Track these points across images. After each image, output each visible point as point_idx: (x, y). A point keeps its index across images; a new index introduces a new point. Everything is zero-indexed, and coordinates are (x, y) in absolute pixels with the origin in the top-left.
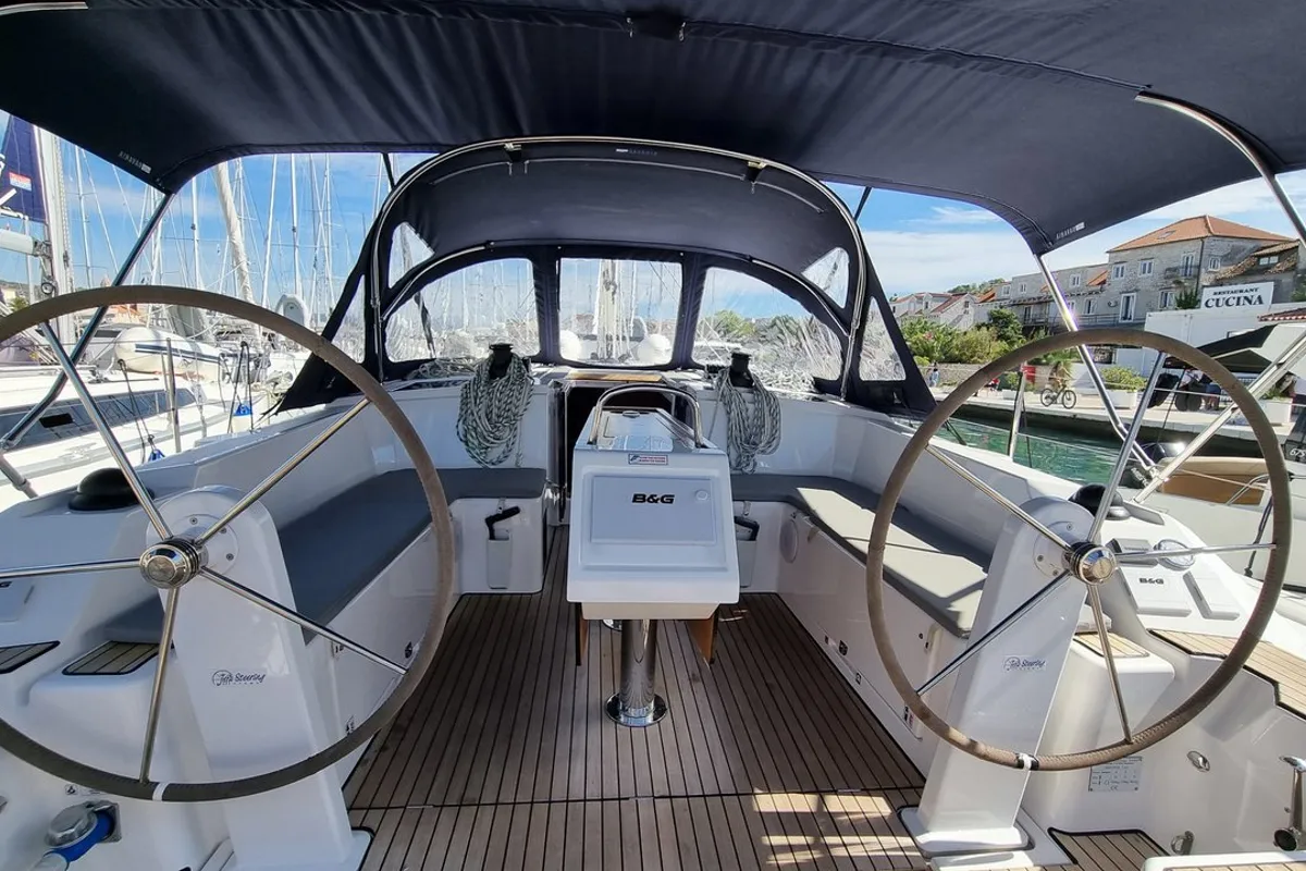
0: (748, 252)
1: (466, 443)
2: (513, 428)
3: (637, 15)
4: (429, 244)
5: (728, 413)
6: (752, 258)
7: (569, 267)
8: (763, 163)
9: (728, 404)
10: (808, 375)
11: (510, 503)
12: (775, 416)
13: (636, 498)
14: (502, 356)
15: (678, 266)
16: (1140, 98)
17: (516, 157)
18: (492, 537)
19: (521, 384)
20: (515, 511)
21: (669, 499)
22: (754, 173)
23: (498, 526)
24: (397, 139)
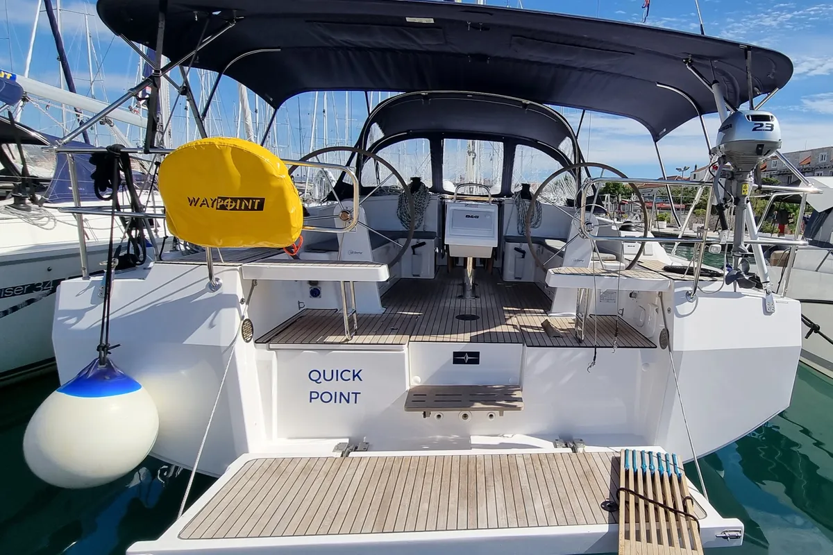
0: (535, 138)
1: (401, 220)
2: (422, 213)
3: (472, 55)
4: (383, 131)
5: (518, 209)
6: (537, 141)
7: (447, 143)
8: (529, 102)
9: (518, 205)
10: (565, 198)
11: (421, 241)
12: (539, 211)
13: (467, 216)
14: (417, 182)
15: (501, 144)
16: (658, 85)
17: (425, 97)
18: (414, 253)
19: (425, 195)
20: (424, 244)
21: (478, 217)
22: (525, 106)
23: (417, 250)
24: (372, 86)
